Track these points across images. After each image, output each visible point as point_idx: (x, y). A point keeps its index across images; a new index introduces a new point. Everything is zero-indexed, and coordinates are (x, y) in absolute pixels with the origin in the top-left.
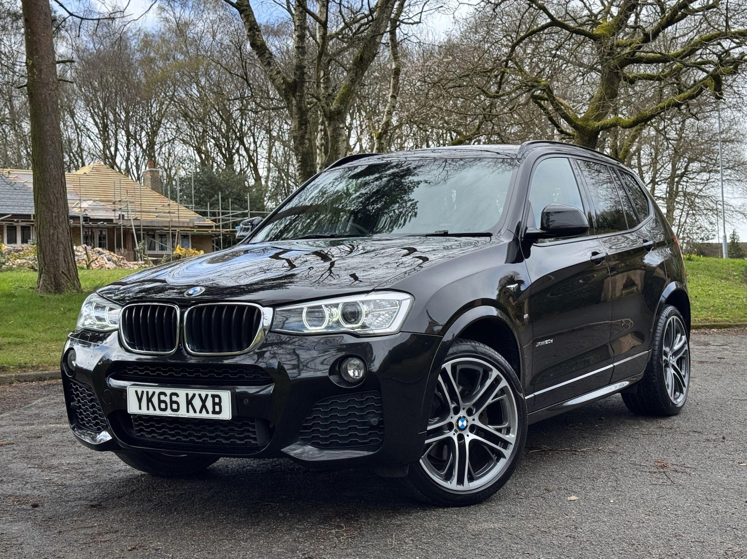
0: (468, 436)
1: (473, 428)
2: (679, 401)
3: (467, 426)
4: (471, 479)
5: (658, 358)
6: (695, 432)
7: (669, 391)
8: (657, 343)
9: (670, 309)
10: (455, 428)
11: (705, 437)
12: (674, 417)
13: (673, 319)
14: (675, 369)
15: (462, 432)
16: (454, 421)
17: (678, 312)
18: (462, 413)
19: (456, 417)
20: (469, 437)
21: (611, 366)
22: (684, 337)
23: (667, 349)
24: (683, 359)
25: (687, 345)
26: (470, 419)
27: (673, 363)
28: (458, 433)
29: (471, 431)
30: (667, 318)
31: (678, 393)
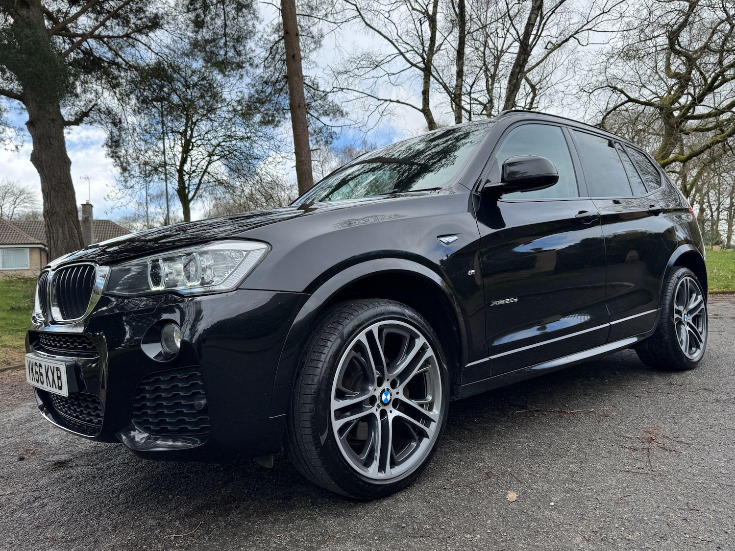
0: (391, 412)
1: (396, 403)
2: (696, 356)
3: (390, 400)
4: (393, 464)
5: (669, 316)
6: (705, 389)
7: (683, 348)
8: (668, 302)
9: (683, 270)
10: (378, 402)
11: (715, 396)
12: (689, 372)
13: (686, 280)
14: (691, 326)
15: (386, 408)
16: (377, 394)
17: (692, 274)
18: (386, 385)
19: (380, 390)
20: (393, 414)
21: (608, 325)
22: (700, 297)
23: (681, 308)
24: (699, 317)
25: (703, 304)
26: (394, 391)
27: (688, 321)
28: (381, 409)
29: (394, 407)
30: (679, 278)
31: (694, 349)
